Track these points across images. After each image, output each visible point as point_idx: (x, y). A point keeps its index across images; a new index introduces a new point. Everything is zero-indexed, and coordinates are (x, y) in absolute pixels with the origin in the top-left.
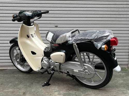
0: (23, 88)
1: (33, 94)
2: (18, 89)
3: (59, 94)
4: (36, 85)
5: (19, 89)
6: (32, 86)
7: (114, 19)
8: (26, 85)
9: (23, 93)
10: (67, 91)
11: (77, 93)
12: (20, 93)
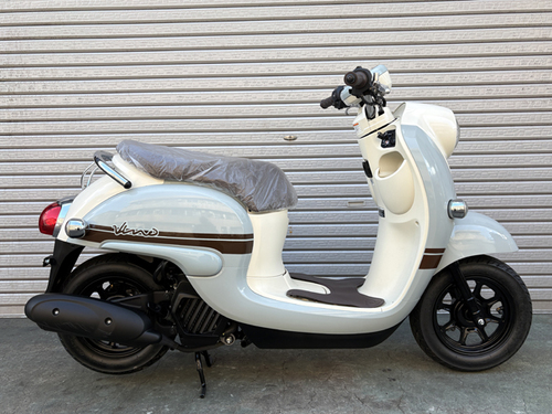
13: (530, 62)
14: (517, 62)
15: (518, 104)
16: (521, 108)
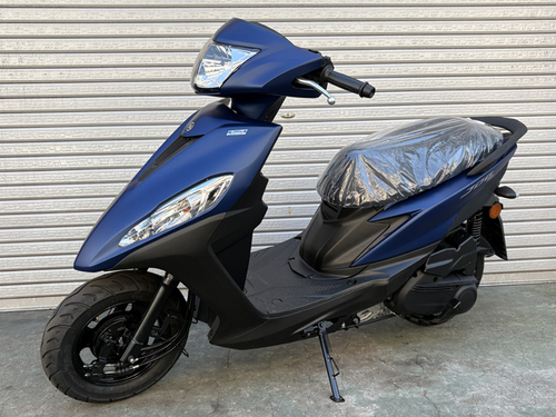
0: (200, 387)
1: (257, 409)
2: (181, 391)
3: (360, 403)
4: (247, 371)
5: (187, 391)
6: (231, 377)
7: (526, 81)
8: (205, 373)
9: (213, 406)
10: (390, 391)
11: (433, 394)
12: (202, 408)
13: (518, 40)
14: (507, 40)
15: (507, 81)
16: (511, 86)
